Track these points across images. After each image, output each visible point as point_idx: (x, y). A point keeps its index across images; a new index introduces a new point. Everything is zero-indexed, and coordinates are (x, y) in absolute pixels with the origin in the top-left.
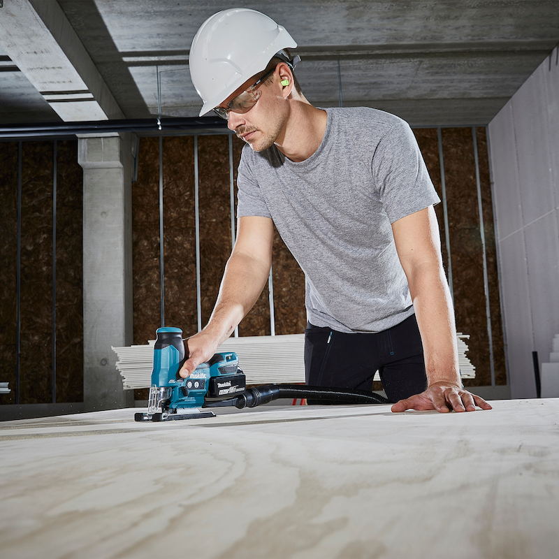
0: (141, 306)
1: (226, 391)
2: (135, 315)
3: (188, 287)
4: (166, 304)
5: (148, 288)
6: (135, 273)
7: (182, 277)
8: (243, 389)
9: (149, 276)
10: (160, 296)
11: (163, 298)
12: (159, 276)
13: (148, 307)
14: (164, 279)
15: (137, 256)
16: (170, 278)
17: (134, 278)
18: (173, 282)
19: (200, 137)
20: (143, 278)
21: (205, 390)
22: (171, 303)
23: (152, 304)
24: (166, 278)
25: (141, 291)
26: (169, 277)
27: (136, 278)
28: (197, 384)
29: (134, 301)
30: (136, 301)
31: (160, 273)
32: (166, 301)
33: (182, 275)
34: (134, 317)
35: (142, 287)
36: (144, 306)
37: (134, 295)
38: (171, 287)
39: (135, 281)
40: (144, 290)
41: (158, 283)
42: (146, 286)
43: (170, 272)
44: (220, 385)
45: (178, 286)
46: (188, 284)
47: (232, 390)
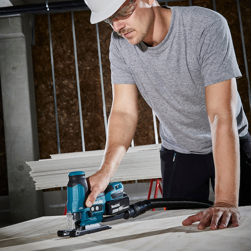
0: (43, 129)
1: (117, 210)
2: (40, 135)
3: (73, 114)
4: (60, 126)
5: (47, 117)
6: (37, 107)
7: (69, 108)
8: (128, 207)
9: (47, 108)
10: (55, 121)
11: (57, 123)
12: (54, 108)
13: (48, 129)
14: (57, 109)
15: (38, 96)
16: (62, 109)
17: (37, 110)
18: (63, 111)
19: (75, 13)
20: (43, 110)
21: (102, 211)
22: (63, 125)
23: (51, 127)
24: (59, 109)
25: (42, 118)
27: (39, 110)
28: (97, 208)
29: (38, 125)
30: (39, 126)
31: (54, 106)
32: (60, 124)
33: (69, 106)
34: (39, 136)
35: (42, 116)
36: (45, 129)
37: (38, 122)
38: (63, 115)
39: (38, 112)
40: (44, 118)
41: (54, 112)
42: (45, 115)
43: (61, 104)
44: (113, 207)
45: (67, 114)
46: (74, 112)
47: (121, 208)
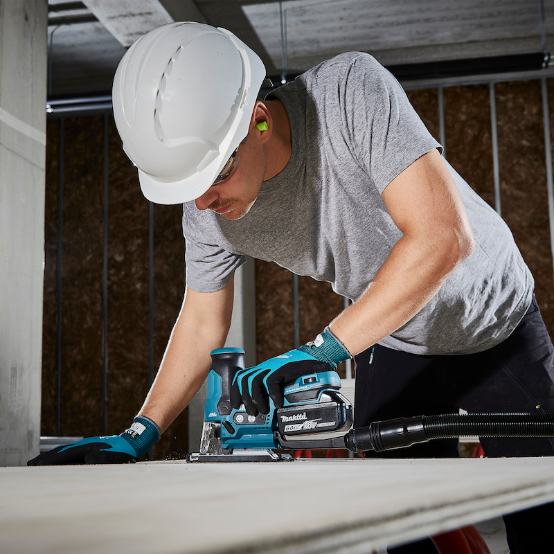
0: (267, 337)
2: (260, 349)
3: (331, 309)
4: (302, 333)
5: (277, 312)
6: (258, 290)
7: (324, 295)
9: (277, 294)
10: (292, 323)
11: (297, 325)
12: (292, 295)
13: (277, 338)
14: (298, 298)
15: (261, 268)
16: (307, 297)
17: (257, 298)
18: (311, 303)
20: (270, 297)
22: (309, 332)
23: (283, 333)
24: (301, 298)
25: (266, 315)
26: (305, 296)
27: (261, 297)
29: (257, 328)
30: (260, 330)
31: (293, 290)
32: (302, 328)
33: (323, 292)
34: (257, 352)
35: (267, 311)
36: (272, 337)
37: (257, 321)
38: (309, 310)
39: (258, 302)
40: (270, 315)
41: (291, 304)
42: (274, 309)
43: (307, 288)
45: (318, 308)
46: (332, 305)
